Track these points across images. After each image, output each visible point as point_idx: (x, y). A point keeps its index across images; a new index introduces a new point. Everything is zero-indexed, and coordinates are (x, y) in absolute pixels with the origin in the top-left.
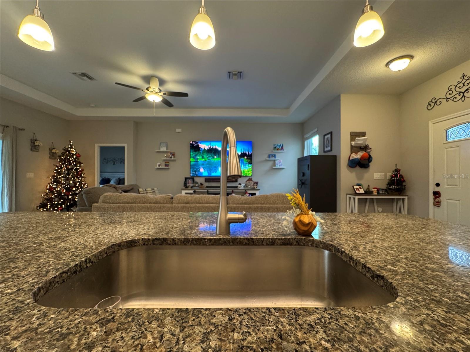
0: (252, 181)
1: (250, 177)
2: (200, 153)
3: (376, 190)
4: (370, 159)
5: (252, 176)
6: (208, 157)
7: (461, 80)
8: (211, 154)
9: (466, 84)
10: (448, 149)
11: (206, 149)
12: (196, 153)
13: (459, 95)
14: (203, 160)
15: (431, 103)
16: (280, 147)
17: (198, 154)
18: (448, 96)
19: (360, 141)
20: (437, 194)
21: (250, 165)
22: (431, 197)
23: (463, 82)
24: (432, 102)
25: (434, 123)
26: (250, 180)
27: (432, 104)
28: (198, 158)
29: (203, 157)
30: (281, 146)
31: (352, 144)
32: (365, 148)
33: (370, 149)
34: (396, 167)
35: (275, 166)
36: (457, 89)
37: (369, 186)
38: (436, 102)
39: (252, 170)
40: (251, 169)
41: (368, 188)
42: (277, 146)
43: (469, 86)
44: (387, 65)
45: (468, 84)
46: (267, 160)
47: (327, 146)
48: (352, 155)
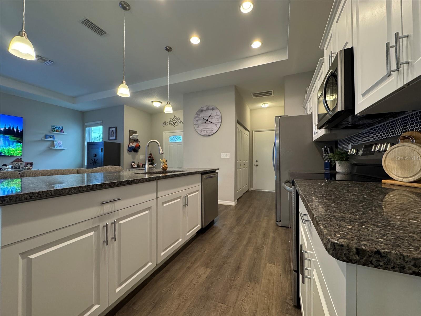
0: (21, 161)
1: (19, 158)
3: (141, 165)
4: (139, 147)
5: (22, 156)
7: (174, 118)
10: (170, 146)
18: (170, 123)
19: (135, 136)
21: (19, 144)
25: (165, 133)
27: (165, 124)
30: (61, 128)
31: (130, 138)
32: (137, 141)
33: (139, 141)
34: (150, 153)
35: (54, 147)
36: (173, 121)
37: (138, 163)
39: (22, 150)
41: (138, 164)
42: (56, 127)
43: (176, 121)
44: (152, 102)
45: (176, 120)
46: (44, 140)
47: (112, 136)
48: (130, 144)
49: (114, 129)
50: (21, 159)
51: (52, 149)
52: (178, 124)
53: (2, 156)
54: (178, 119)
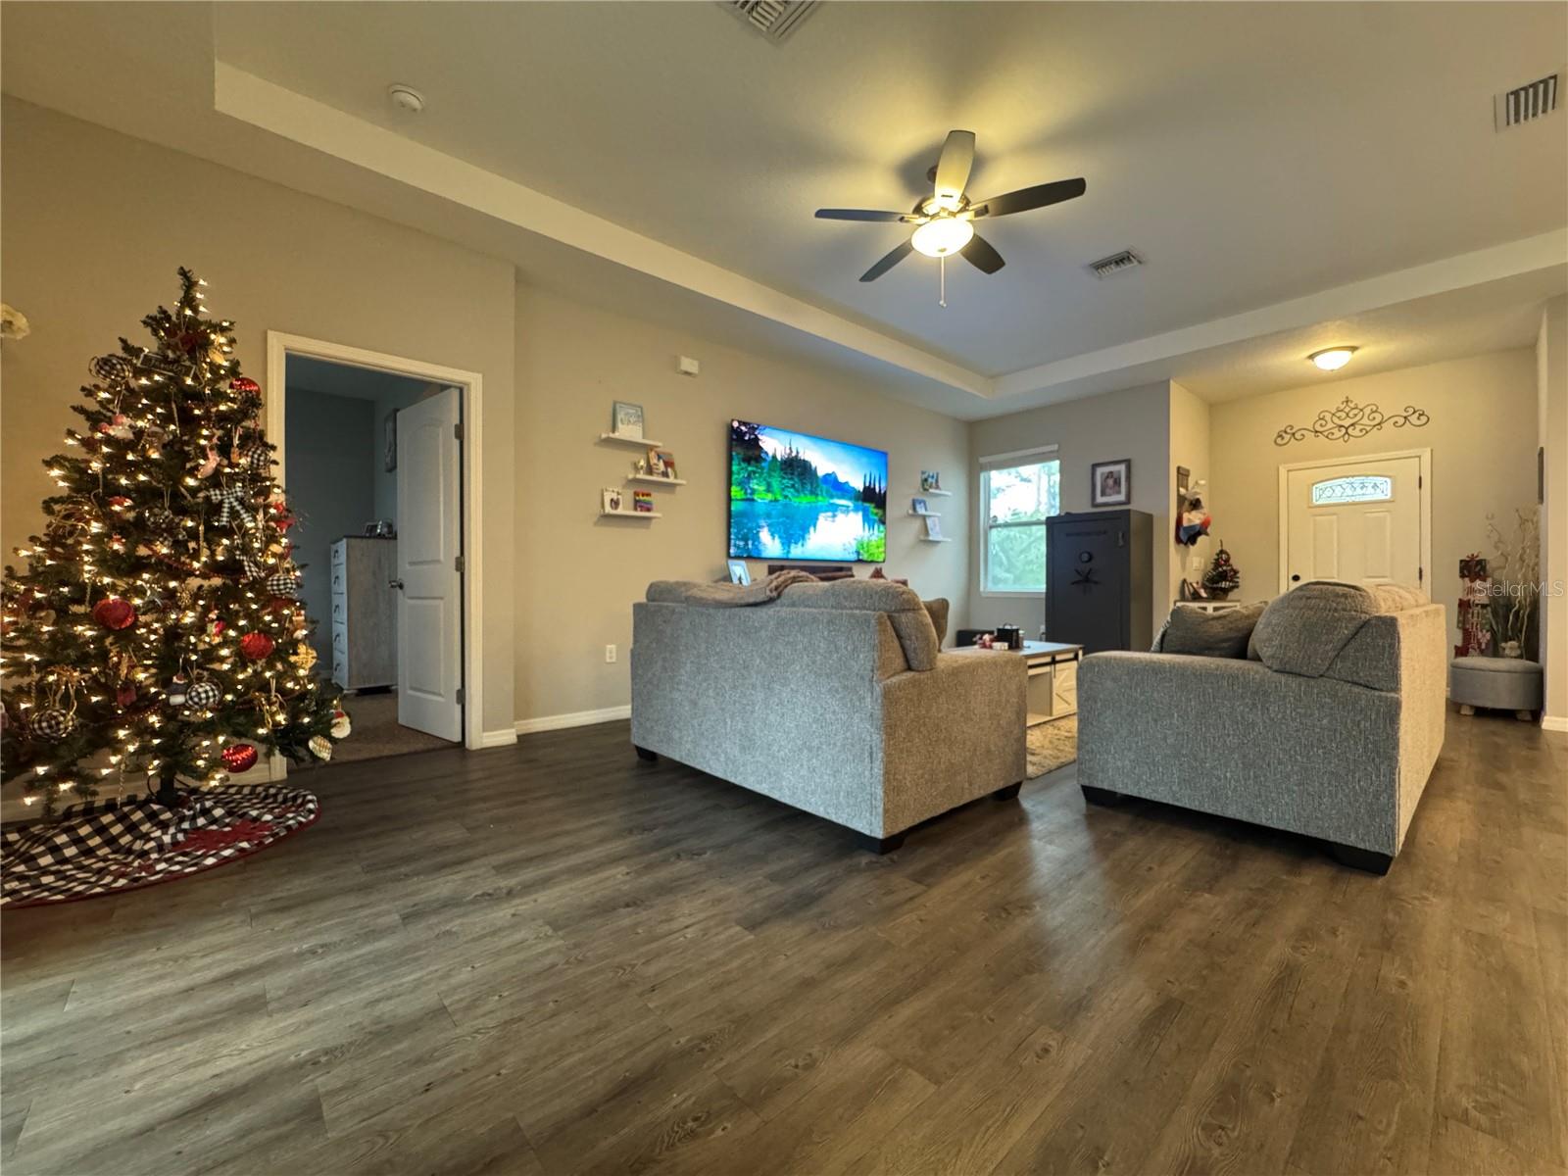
0: (882, 577)
1: (879, 566)
2: (762, 468)
5: (884, 561)
6: (783, 489)
7: (1342, 407)
8: (791, 479)
9: (1351, 415)
10: (1318, 518)
11: (779, 458)
12: (750, 469)
13: (1340, 431)
14: (770, 497)
15: (1284, 435)
17: (754, 472)
18: (1320, 429)
21: (882, 528)
23: (1347, 410)
24: (1286, 432)
25: (1291, 470)
26: (878, 574)
27: (1287, 437)
28: (756, 487)
29: (769, 489)
31: (1180, 493)
34: (1222, 545)
35: (928, 535)
36: (1335, 419)
38: (1293, 434)
39: (885, 545)
40: (883, 541)
43: (1358, 418)
44: (1311, 357)
45: (1356, 415)
46: (912, 516)
47: (1108, 491)
48: (1186, 515)
49: (1122, 468)
50: (881, 569)
51: (925, 541)
52: (1368, 428)
53: (860, 561)
54: (1367, 411)
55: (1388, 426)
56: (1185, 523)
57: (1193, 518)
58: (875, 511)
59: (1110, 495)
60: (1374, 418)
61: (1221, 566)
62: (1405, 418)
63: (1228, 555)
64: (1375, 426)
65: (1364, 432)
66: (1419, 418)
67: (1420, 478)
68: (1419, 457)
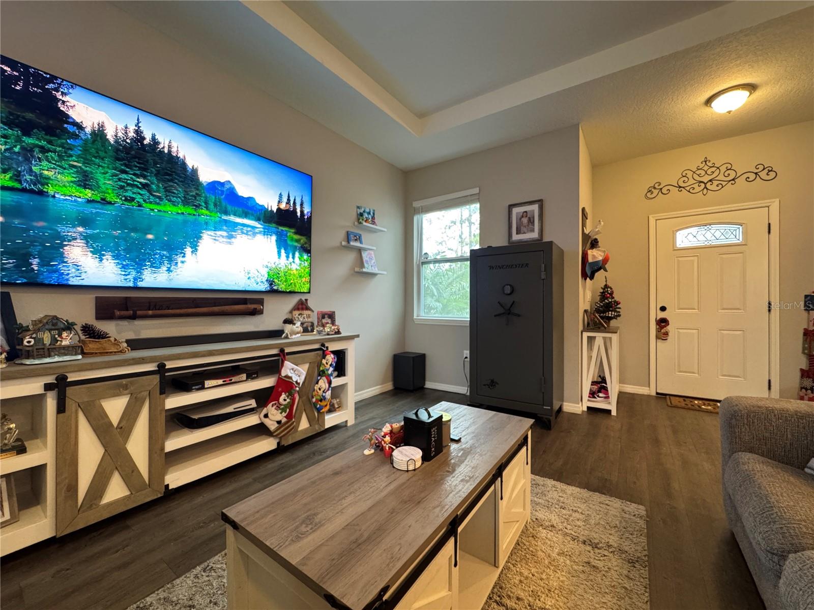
0: (308, 309)
1: (302, 297)
5: (309, 292)
6: (122, 188)
7: (702, 165)
8: (142, 177)
9: (709, 172)
10: (680, 259)
12: (30, 141)
13: (699, 186)
14: (87, 194)
15: (653, 190)
16: (370, 217)
17: (43, 149)
18: (683, 185)
20: (662, 323)
21: (305, 256)
22: (653, 327)
23: (706, 168)
24: (655, 188)
25: (657, 220)
26: (302, 306)
27: (656, 191)
28: (48, 173)
30: (372, 213)
34: (606, 281)
35: (363, 267)
36: (696, 177)
38: (661, 189)
39: (310, 275)
40: (307, 270)
43: (715, 175)
45: (713, 172)
46: (344, 246)
47: (523, 229)
48: (590, 252)
49: (535, 208)
50: (306, 300)
52: (724, 183)
53: (273, 292)
54: (723, 169)
55: (741, 181)
56: (590, 260)
57: (595, 255)
58: (296, 237)
59: (525, 233)
60: (729, 174)
61: (607, 298)
62: (756, 174)
63: (611, 289)
64: (730, 181)
65: (720, 186)
66: (768, 175)
67: (769, 224)
68: (768, 207)
